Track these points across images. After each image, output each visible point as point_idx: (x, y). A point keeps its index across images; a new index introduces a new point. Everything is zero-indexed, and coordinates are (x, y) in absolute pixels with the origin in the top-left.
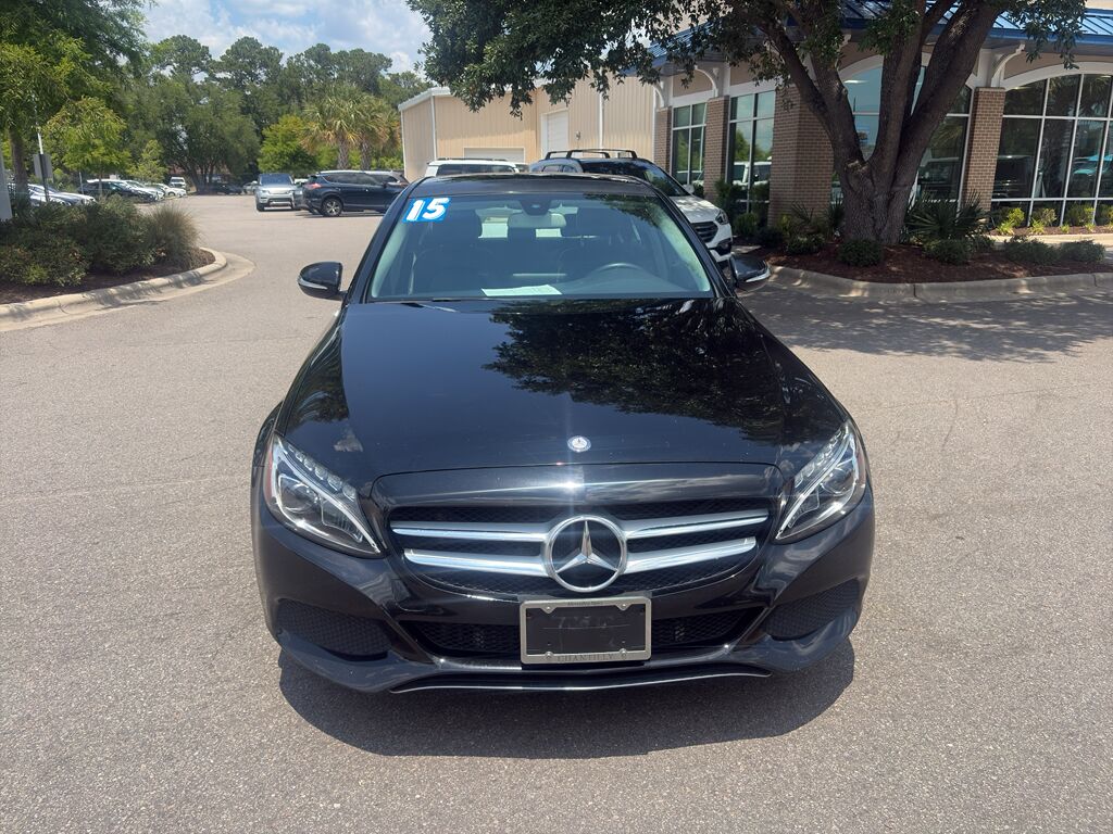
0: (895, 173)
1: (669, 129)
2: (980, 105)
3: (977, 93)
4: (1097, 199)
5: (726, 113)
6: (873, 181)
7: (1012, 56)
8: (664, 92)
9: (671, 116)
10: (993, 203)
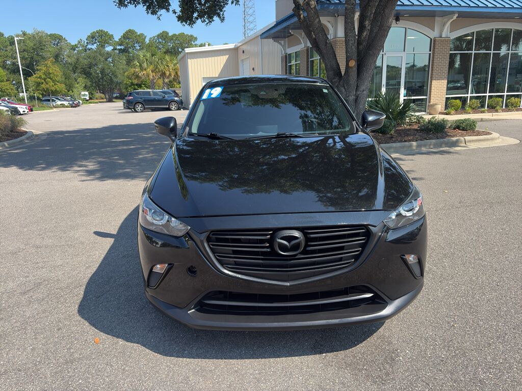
0: (357, 84)
1: (286, 65)
2: (437, 47)
3: (435, 41)
4: (506, 94)
5: (308, 55)
6: (345, 89)
7: (452, 20)
8: (284, 46)
9: (287, 58)
10: (446, 98)
